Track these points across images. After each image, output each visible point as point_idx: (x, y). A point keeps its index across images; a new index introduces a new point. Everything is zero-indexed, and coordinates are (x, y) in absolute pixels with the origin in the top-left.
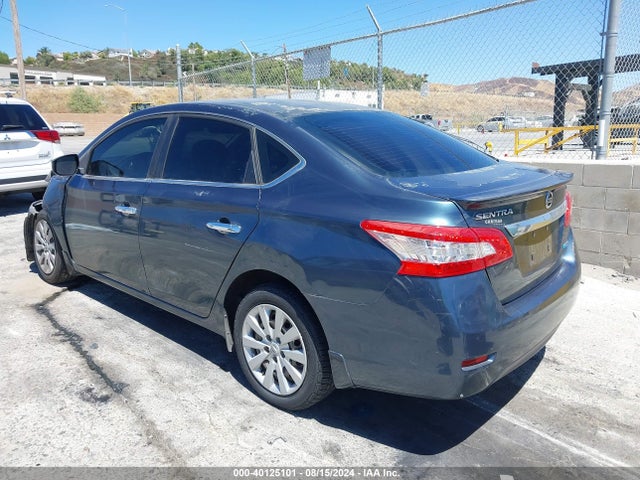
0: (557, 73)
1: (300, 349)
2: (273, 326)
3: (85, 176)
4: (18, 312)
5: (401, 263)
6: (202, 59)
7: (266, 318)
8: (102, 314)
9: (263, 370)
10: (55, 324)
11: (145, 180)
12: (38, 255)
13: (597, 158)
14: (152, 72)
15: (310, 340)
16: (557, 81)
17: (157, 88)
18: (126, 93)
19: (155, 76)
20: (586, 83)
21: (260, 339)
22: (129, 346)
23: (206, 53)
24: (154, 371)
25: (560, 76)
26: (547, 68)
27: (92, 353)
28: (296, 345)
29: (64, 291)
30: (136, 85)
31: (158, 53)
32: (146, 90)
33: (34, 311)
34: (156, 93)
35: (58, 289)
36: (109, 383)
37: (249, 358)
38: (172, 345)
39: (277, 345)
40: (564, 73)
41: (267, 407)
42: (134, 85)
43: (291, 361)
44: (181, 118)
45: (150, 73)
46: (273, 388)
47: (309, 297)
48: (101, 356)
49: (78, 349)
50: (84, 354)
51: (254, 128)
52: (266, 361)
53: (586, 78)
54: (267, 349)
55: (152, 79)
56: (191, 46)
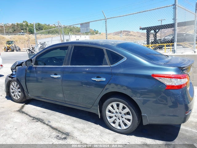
0: (147, 29)
1: (129, 114)
2: (118, 109)
3: (34, 66)
4: (13, 113)
5: (167, 86)
6: (28, 26)
7: (115, 106)
8: (44, 111)
9: (114, 122)
10: (30, 116)
11: (62, 66)
12: (12, 94)
13: (174, 53)
14: (11, 30)
15: (134, 112)
16: (147, 31)
17: (14, 35)
18: (3, 38)
19: (12, 32)
20: (153, 32)
21: (113, 113)
22: (61, 120)
23: (29, 24)
24: (74, 127)
25: (148, 30)
26: (144, 28)
27: (50, 124)
28: (128, 113)
29: (24, 105)
30: (7, 35)
31: (12, 24)
32: (10, 36)
33: (19, 113)
34: (14, 37)
35: (22, 105)
36: (63, 133)
37: (109, 119)
38: (74, 118)
39: (120, 114)
40: (149, 29)
41: (117, 134)
42: (6, 35)
43: (125, 119)
44: (74, 46)
45: (10, 31)
46: (119, 128)
47: (135, 98)
48: (54, 125)
49: (44, 123)
50: (47, 125)
51: (104, 49)
52: (115, 120)
53: (153, 31)
54: (115, 116)
55: (11, 33)
56: (24, 22)
